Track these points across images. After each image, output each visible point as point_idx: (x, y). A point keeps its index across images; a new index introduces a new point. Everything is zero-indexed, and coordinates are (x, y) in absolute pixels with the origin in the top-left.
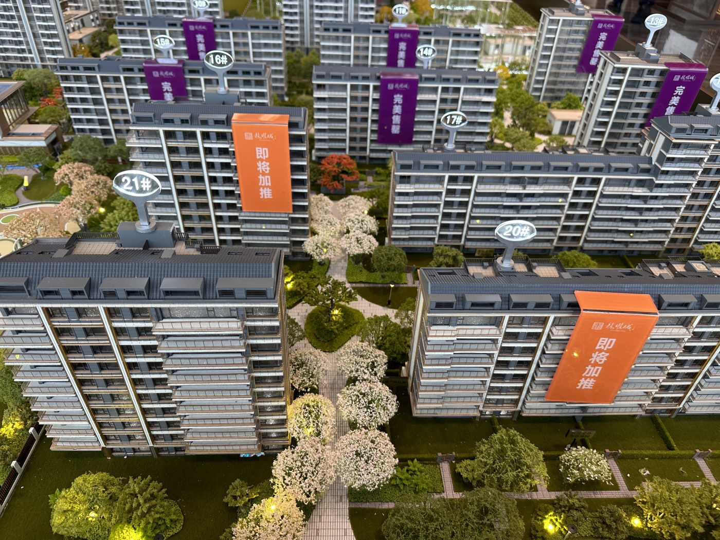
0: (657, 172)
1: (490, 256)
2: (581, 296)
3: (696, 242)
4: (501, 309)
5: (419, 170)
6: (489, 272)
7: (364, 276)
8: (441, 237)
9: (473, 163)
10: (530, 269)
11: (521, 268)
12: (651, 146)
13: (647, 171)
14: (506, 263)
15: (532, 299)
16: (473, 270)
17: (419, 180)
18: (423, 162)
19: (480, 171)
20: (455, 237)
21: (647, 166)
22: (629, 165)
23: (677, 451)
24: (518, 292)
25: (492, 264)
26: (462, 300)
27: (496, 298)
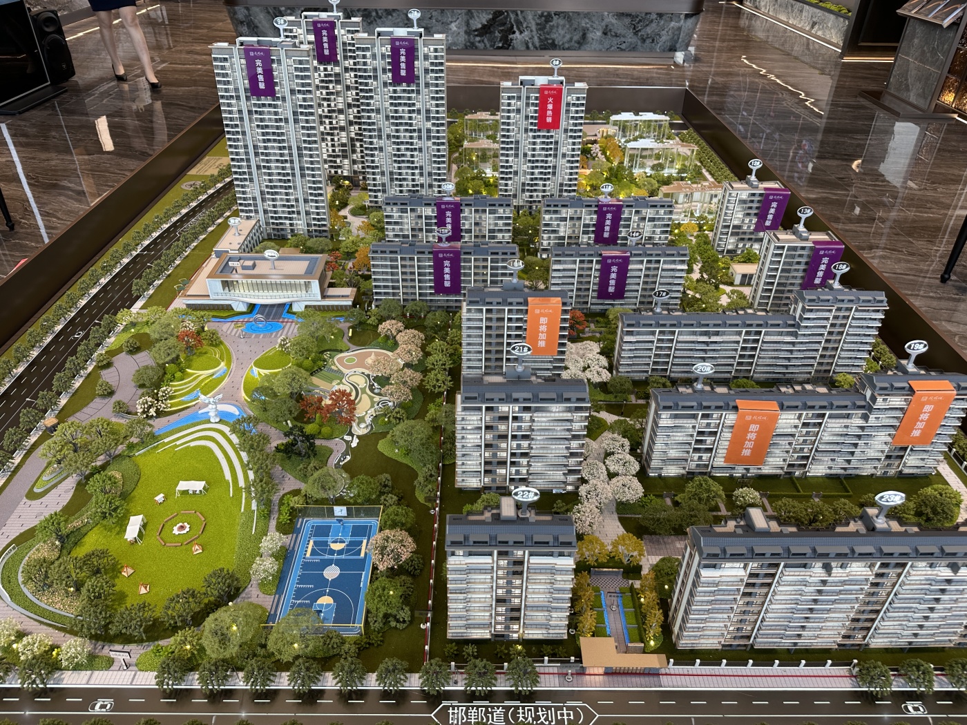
0: (799, 327)
1: (689, 382)
2: (739, 402)
3: (834, 372)
4: (697, 410)
5: (639, 327)
6: (690, 391)
7: (602, 396)
8: (653, 370)
9: (675, 322)
10: (713, 389)
11: (708, 388)
12: (795, 309)
13: (793, 326)
14: (699, 386)
15: (713, 404)
16: (681, 389)
17: (639, 333)
18: (642, 322)
19: (680, 327)
20: (662, 370)
21: (792, 322)
22: (780, 322)
23: (802, 493)
24: (706, 401)
25: (692, 386)
26: (677, 405)
27: (694, 404)
